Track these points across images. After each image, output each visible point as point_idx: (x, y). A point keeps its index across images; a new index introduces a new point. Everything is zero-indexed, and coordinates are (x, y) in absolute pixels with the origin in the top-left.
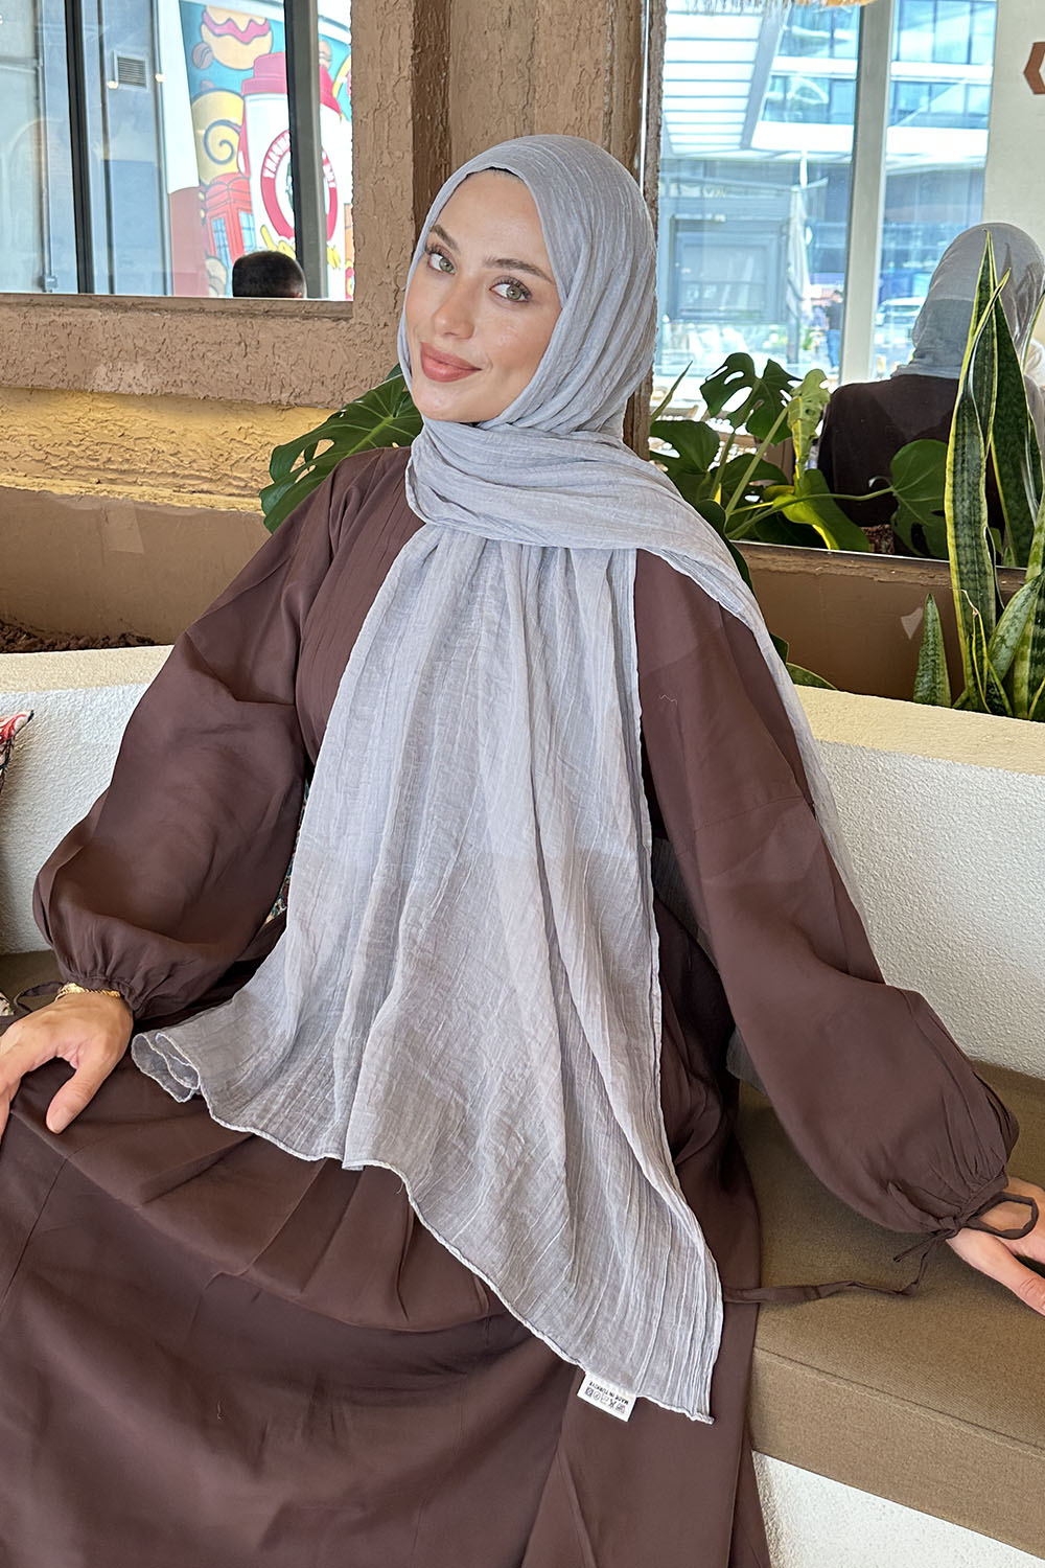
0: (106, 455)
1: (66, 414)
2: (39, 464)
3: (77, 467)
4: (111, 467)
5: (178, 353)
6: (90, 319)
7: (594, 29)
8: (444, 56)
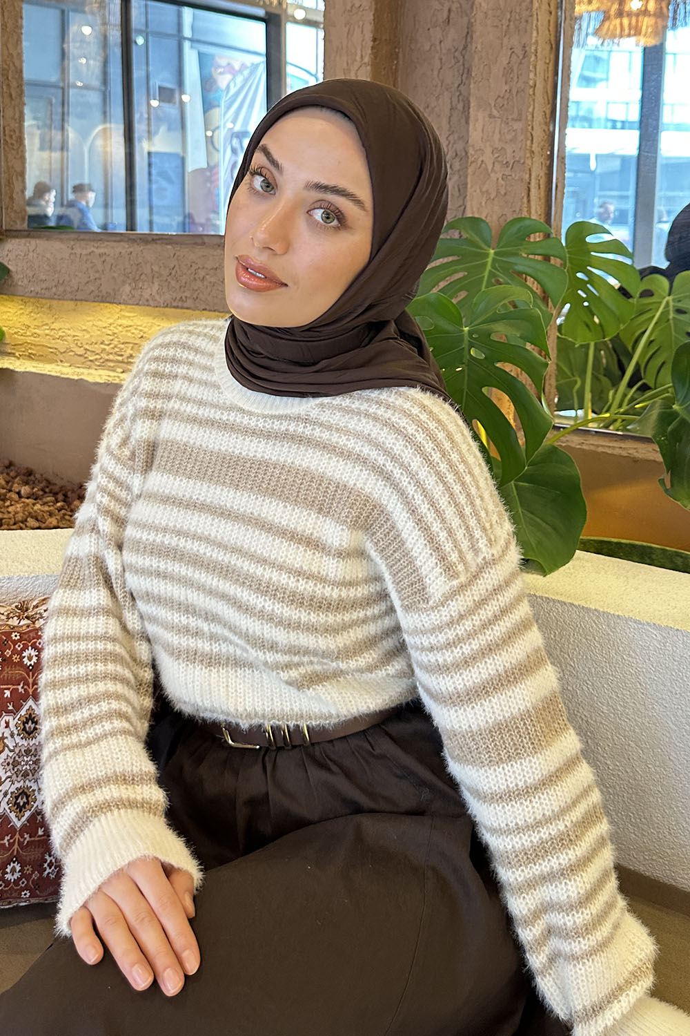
0: (129, 352)
1: (101, 320)
2: (79, 358)
3: (107, 360)
6: (118, 250)
7: (523, 20)
8: (396, 47)
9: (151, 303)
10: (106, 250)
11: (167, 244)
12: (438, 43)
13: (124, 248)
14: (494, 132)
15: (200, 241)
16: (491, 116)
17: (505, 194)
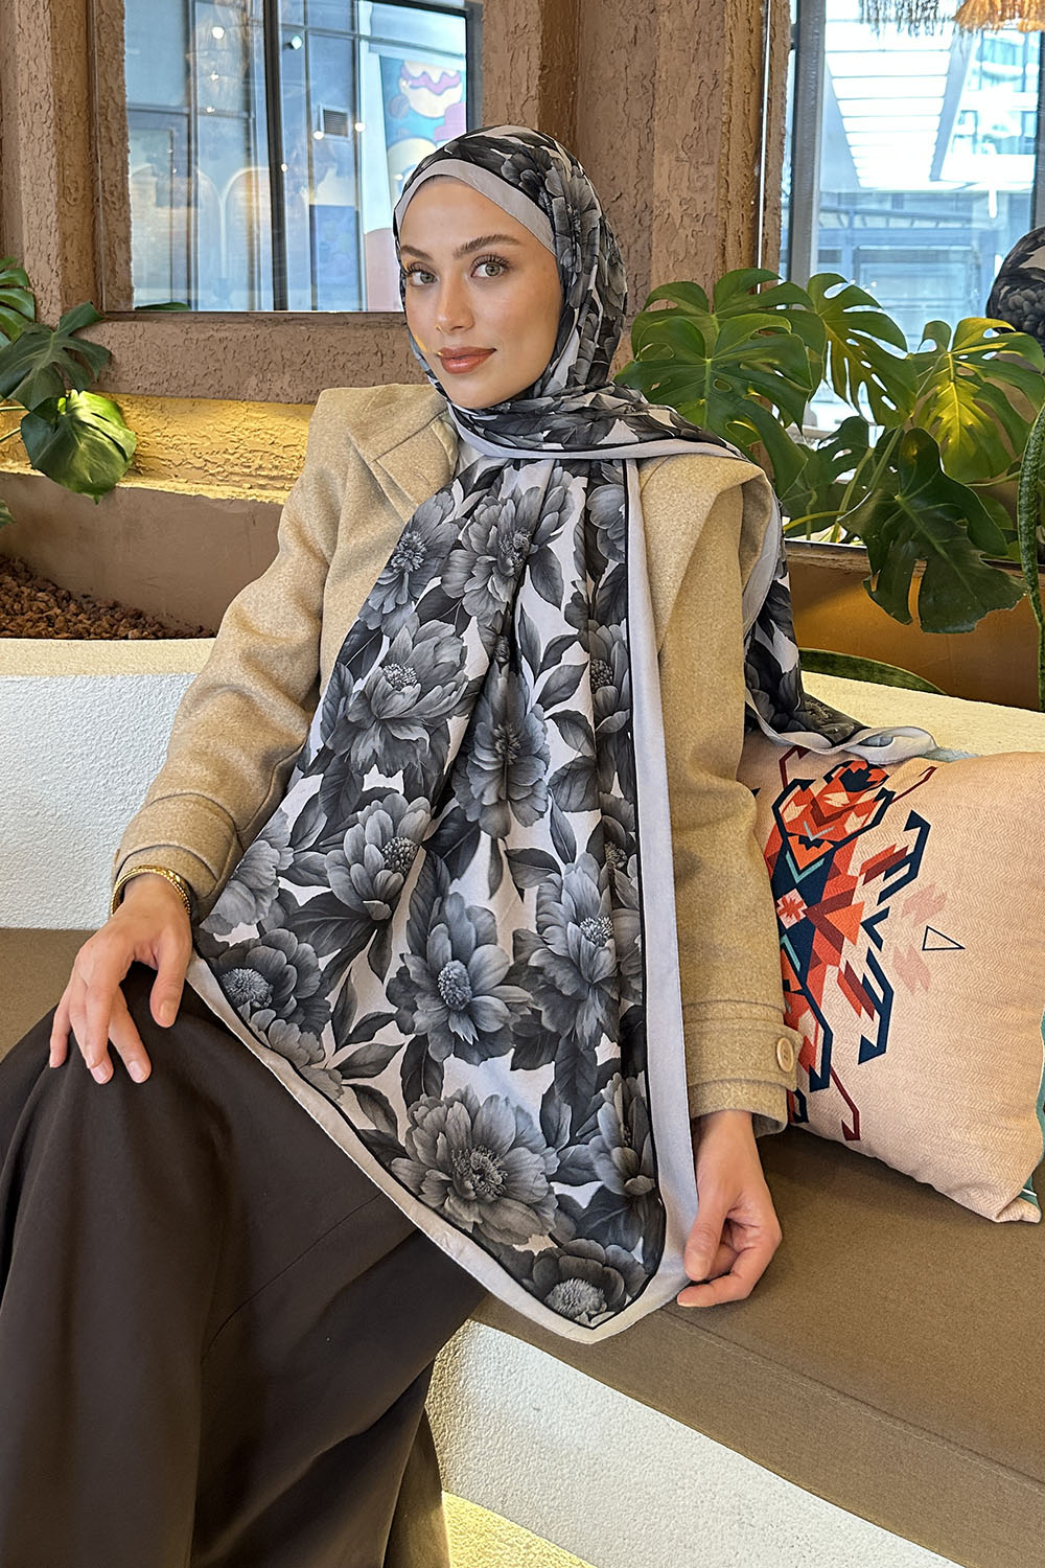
0: (258, 462)
1: (224, 423)
2: (198, 471)
3: (231, 473)
4: (263, 473)
5: (321, 364)
6: (243, 333)
7: (713, 42)
8: (572, 75)
9: (282, 398)
10: (227, 334)
11: (301, 325)
12: (623, 70)
13: (249, 330)
14: (681, 180)
15: (342, 321)
16: (678, 159)
17: (696, 254)
